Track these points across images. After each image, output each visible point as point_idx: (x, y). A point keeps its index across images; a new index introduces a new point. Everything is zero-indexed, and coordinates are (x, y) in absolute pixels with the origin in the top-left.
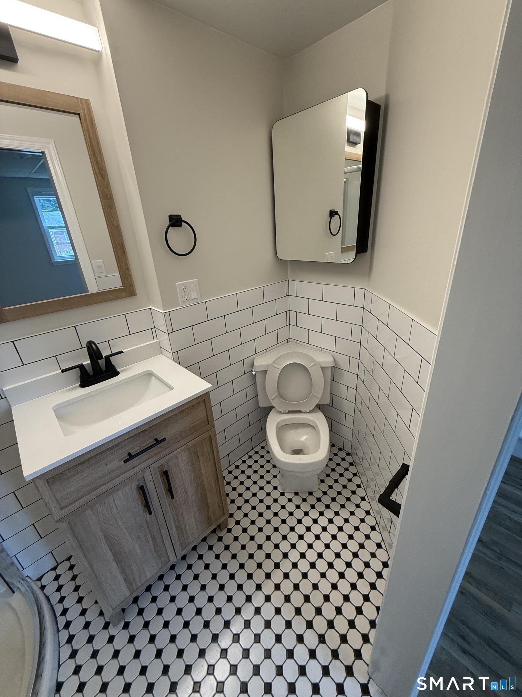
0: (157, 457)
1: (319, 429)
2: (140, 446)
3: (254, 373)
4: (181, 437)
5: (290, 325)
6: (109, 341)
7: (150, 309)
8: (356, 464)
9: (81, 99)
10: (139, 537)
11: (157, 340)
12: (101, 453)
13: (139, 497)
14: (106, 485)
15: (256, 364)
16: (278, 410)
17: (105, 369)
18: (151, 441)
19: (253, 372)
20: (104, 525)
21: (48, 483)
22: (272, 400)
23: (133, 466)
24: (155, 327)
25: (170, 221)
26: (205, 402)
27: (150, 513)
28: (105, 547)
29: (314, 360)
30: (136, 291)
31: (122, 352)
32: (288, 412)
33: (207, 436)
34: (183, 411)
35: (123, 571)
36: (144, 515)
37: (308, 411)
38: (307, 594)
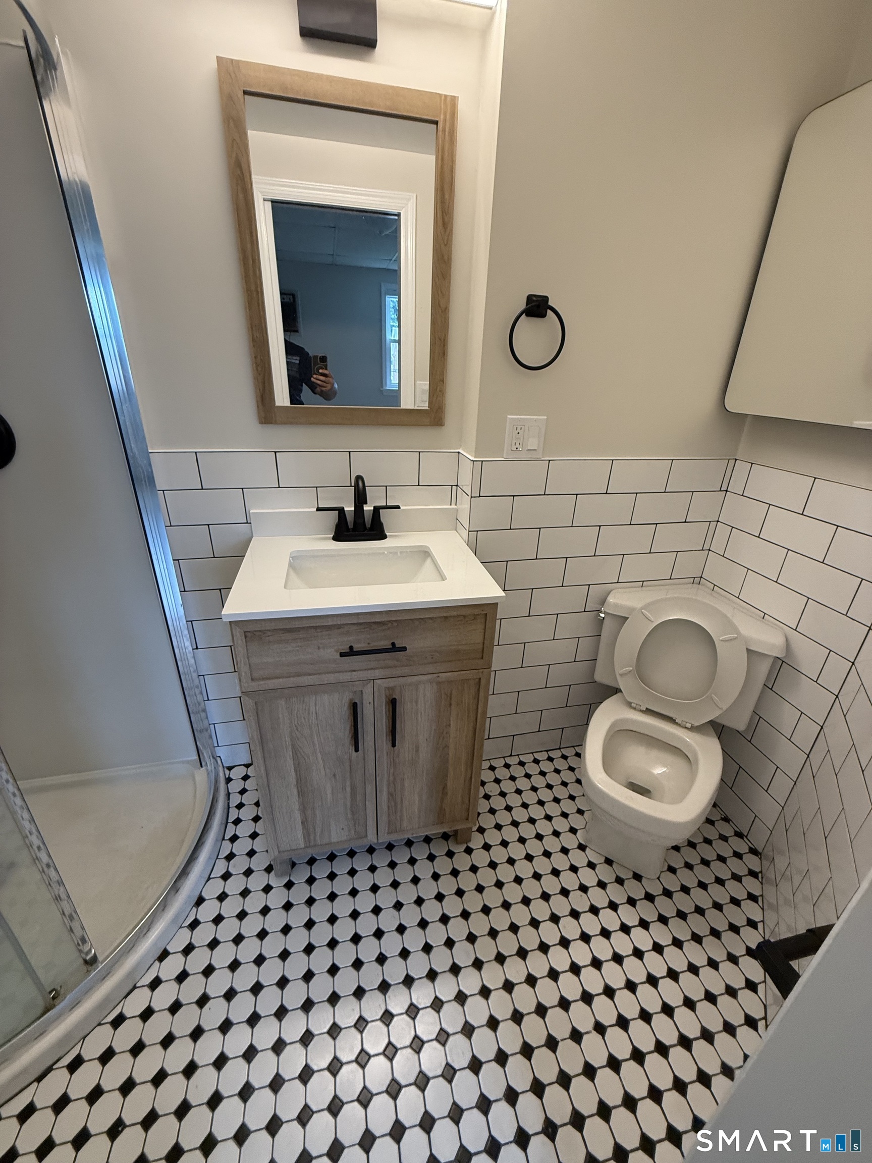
0: (388, 672)
1: (697, 769)
2: (369, 644)
3: (602, 615)
4: (432, 658)
5: (709, 550)
6: (388, 487)
7: (459, 453)
8: (764, 879)
9: (446, 96)
10: (335, 775)
11: (455, 507)
12: (316, 628)
13: (349, 718)
14: (311, 677)
15: (611, 599)
16: (625, 700)
17: (369, 527)
18: (386, 644)
19: (601, 613)
20: (296, 731)
21: (246, 637)
22: (621, 675)
23: (351, 669)
24: (458, 484)
25: (527, 304)
26: (486, 620)
27: (357, 750)
28: (290, 763)
29: (735, 629)
30: (444, 418)
31: (398, 507)
32: (645, 709)
33: (475, 677)
34: (446, 618)
35: (303, 809)
36: (349, 749)
37: (689, 726)
38: (557, 1037)
